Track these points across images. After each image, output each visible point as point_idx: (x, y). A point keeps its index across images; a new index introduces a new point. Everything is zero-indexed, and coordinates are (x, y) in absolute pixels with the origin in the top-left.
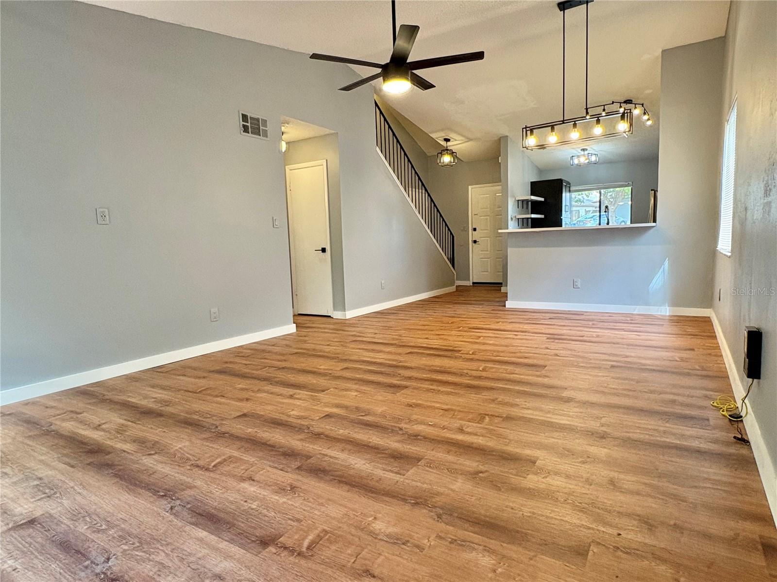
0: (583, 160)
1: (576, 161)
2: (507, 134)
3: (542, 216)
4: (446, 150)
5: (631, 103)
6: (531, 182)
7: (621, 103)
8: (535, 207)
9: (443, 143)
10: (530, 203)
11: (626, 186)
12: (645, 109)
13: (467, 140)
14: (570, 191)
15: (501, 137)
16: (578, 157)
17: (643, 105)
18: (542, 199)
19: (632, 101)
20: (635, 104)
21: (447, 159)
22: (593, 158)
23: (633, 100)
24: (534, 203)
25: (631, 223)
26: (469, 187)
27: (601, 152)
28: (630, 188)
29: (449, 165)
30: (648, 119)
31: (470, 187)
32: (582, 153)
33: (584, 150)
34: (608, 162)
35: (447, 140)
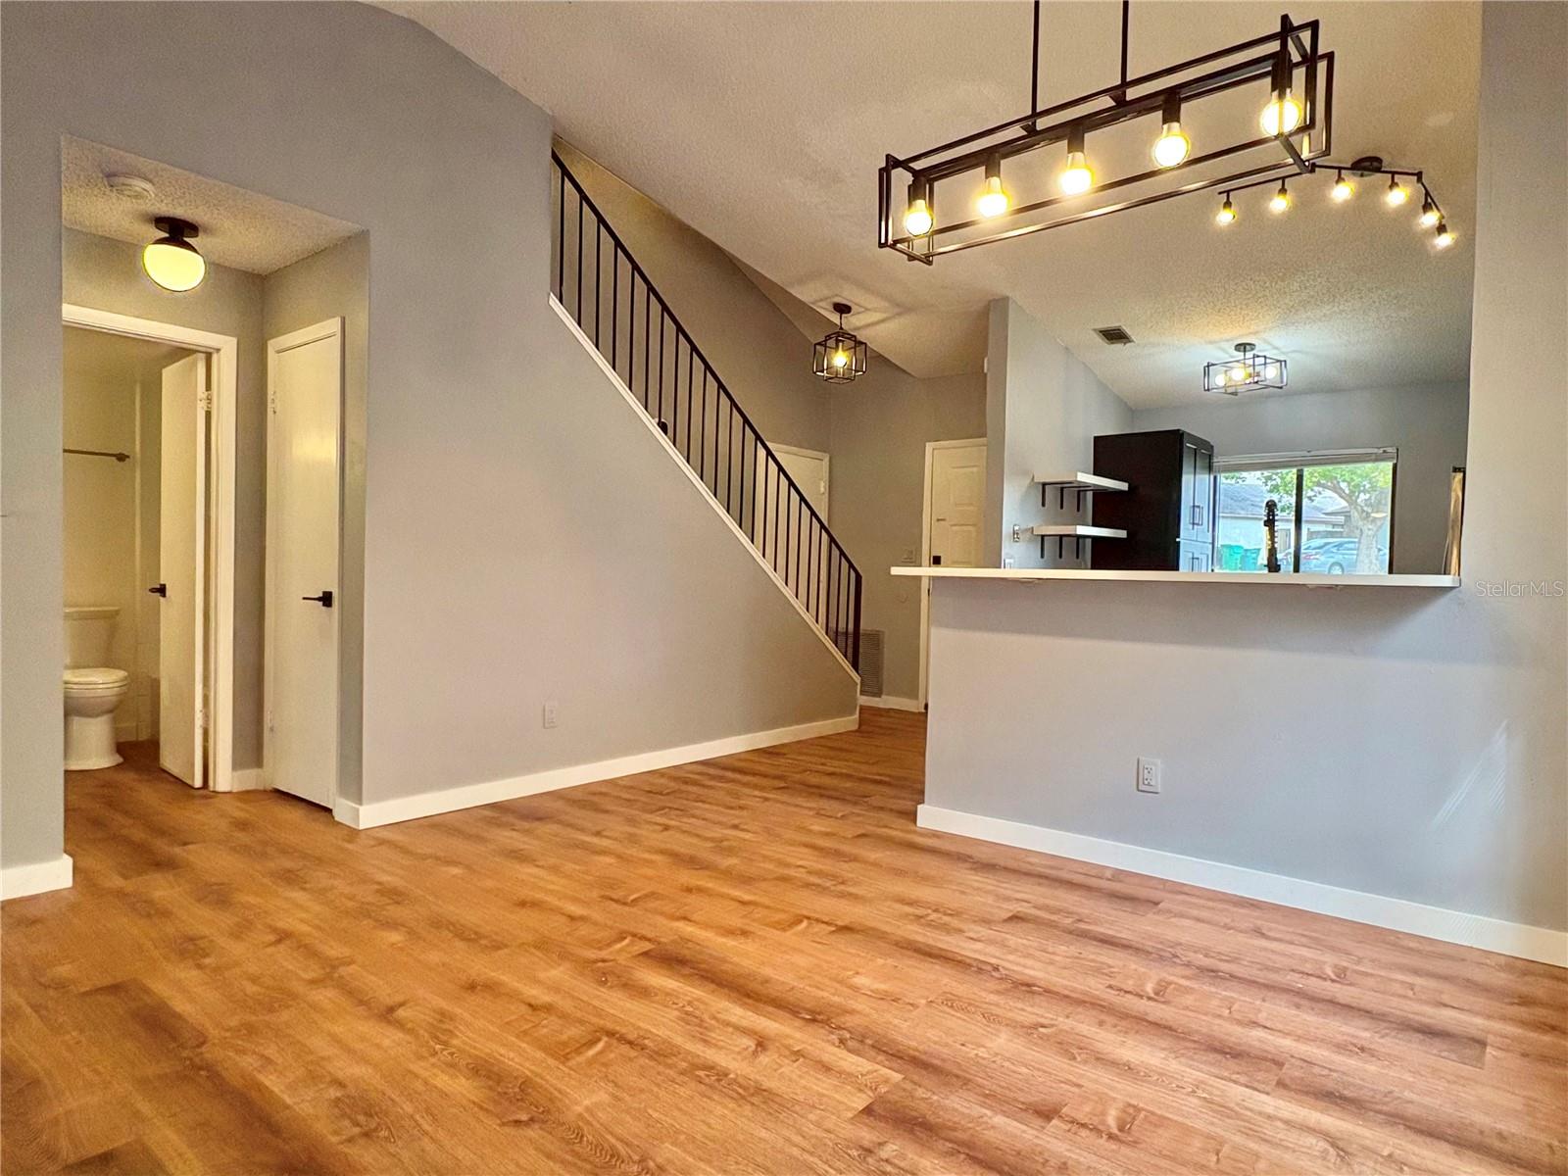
0: (1239, 375)
1: (1219, 380)
2: (1002, 289)
3: (1122, 534)
4: (840, 336)
5: (1378, 170)
6: (1096, 439)
7: (1340, 169)
8: (1105, 508)
9: (835, 318)
10: (1090, 495)
11: (1378, 459)
12: (1427, 194)
13: (897, 310)
14: (1210, 469)
15: (990, 302)
16: (1227, 365)
17: (1419, 175)
18: (1123, 486)
19: (1379, 160)
20: (1393, 173)
21: (840, 359)
22: (1271, 373)
23: (1386, 159)
24: (1100, 495)
25: (1391, 571)
26: (927, 444)
27: (1293, 355)
28: (1388, 466)
29: (848, 378)
30: (1441, 229)
31: (929, 447)
32: (1240, 355)
33: (1242, 347)
34: (1325, 388)
35: (842, 309)
